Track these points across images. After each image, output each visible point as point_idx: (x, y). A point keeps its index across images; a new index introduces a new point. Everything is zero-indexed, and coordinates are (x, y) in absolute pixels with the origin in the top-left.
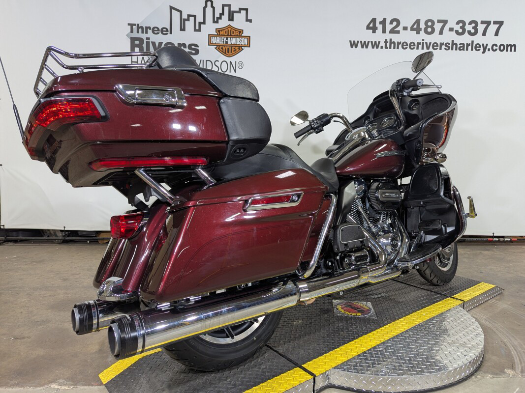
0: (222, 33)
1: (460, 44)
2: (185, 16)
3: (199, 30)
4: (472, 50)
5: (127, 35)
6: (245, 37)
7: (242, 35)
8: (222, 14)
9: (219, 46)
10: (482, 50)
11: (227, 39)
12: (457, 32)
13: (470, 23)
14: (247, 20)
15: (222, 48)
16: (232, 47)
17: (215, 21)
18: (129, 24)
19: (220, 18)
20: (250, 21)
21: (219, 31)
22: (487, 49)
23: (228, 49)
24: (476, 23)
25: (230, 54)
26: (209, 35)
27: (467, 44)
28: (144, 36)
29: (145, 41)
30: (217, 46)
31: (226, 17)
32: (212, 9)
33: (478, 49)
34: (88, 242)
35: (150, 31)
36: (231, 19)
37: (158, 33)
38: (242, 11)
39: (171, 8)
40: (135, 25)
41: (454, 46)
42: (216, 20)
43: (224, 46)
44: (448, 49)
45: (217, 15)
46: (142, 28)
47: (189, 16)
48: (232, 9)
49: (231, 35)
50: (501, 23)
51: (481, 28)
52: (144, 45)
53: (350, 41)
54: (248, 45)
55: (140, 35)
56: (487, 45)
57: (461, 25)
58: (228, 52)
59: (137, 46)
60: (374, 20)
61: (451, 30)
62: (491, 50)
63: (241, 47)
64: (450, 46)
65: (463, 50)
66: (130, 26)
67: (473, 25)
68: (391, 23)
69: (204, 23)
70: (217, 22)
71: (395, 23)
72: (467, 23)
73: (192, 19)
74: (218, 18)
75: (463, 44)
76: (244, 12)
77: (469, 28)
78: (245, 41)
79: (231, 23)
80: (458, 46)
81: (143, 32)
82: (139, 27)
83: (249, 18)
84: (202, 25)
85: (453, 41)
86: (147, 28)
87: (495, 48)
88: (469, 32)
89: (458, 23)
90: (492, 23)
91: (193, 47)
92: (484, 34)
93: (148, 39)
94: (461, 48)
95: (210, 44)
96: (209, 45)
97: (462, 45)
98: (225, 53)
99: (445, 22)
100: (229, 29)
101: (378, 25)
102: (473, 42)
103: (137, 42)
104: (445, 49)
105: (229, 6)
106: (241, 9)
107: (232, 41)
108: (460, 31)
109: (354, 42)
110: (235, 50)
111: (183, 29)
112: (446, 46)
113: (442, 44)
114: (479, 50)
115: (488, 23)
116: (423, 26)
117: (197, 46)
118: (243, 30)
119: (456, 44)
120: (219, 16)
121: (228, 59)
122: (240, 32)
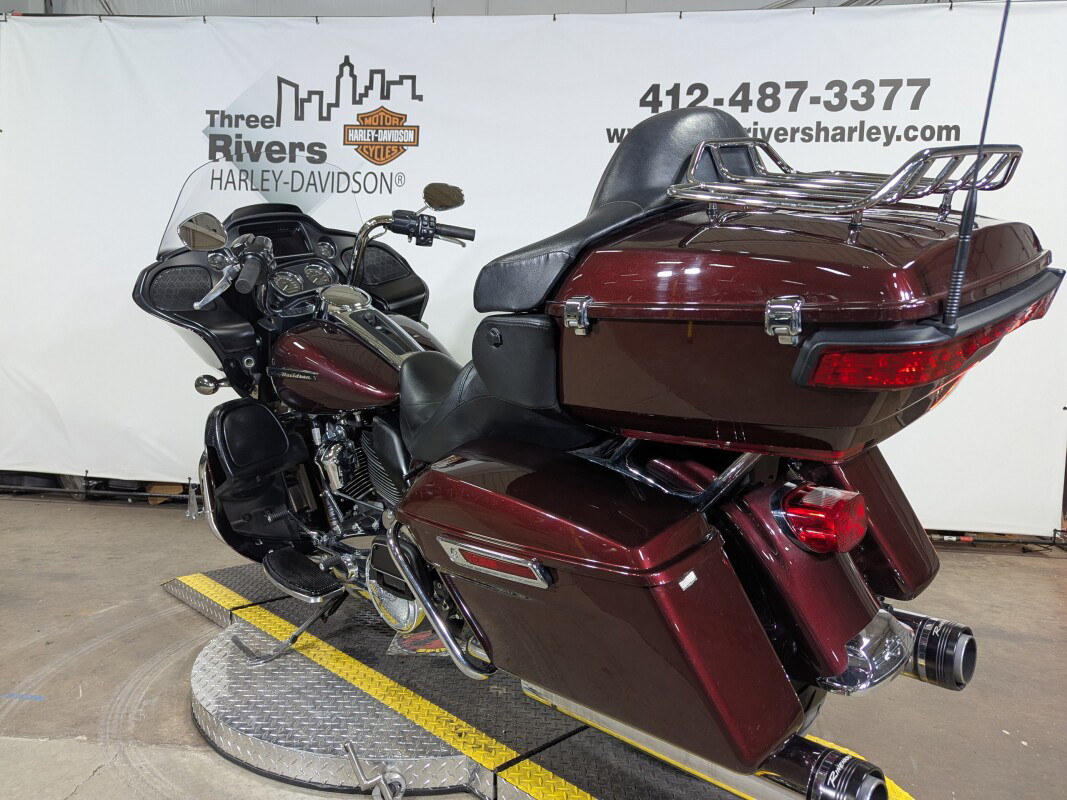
0: (367, 121)
1: (835, 129)
2: (303, 95)
3: (328, 118)
4: (861, 139)
5: (203, 131)
6: (410, 128)
7: (405, 124)
8: (370, 87)
9: (363, 145)
10: (883, 138)
11: (377, 133)
12: (828, 106)
13: (857, 86)
14: (415, 97)
15: (368, 150)
16: (385, 146)
17: (357, 100)
18: (208, 112)
19: (366, 95)
20: (420, 98)
21: (363, 119)
22: (895, 138)
23: (379, 150)
24: (869, 85)
25: (382, 159)
26: (345, 126)
27: (850, 128)
28: (232, 132)
29: (234, 140)
30: (359, 145)
31: (376, 92)
32: (351, 79)
33: (873, 137)
34: (130, 500)
35: (242, 123)
36: (385, 95)
37: (256, 126)
38: (405, 81)
39: (281, 81)
40: (217, 112)
41: (822, 134)
42: (357, 98)
43: (372, 145)
44: (810, 140)
45: (360, 90)
46: (229, 117)
47: (311, 93)
48: (387, 78)
49: (384, 125)
50: (924, 84)
51: (881, 94)
52: (232, 148)
53: (608, 131)
54: (416, 143)
55: (227, 131)
56: (894, 128)
57: (836, 89)
58: (379, 156)
59: (220, 149)
60: (655, 89)
61: (815, 100)
62: (903, 138)
63: (402, 146)
64: (814, 133)
65: (842, 139)
66: (209, 116)
67: (863, 89)
68: (690, 92)
69: (337, 105)
70: (360, 102)
71: (697, 93)
72: (850, 86)
73: (315, 98)
74: (361, 96)
75: (842, 129)
76: (408, 83)
77: (853, 95)
78: (410, 135)
79: (386, 104)
80: (831, 133)
81: (230, 125)
82: (224, 116)
83: (417, 93)
84: (333, 109)
85: (819, 124)
86: (237, 117)
87: (912, 133)
88: (856, 105)
89: (830, 86)
90: (905, 83)
91: (316, 148)
92: (888, 105)
93: (239, 136)
94: (838, 137)
95: (347, 142)
96: (344, 144)
97: (839, 131)
98: (373, 158)
99: (802, 86)
100: (382, 114)
101: (663, 96)
102: (862, 123)
103: (220, 143)
104: (803, 140)
105: (382, 72)
106: (402, 78)
107: (385, 136)
108: (835, 102)
109: (616, 131)
110: (392, 152)
111: (299, 116)
112: (804, 132)
113: (794, 131)
114: (877, 139)
115: (896, 84)
116: (754, 96)
117: (322, 146)
118: (406, 116)
119: (826, 130)
120: (363, 91)
121: (378, 170)
122: (401, 119)
